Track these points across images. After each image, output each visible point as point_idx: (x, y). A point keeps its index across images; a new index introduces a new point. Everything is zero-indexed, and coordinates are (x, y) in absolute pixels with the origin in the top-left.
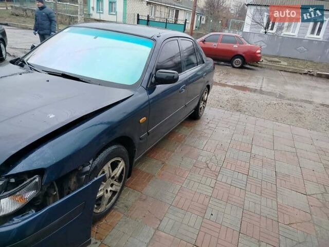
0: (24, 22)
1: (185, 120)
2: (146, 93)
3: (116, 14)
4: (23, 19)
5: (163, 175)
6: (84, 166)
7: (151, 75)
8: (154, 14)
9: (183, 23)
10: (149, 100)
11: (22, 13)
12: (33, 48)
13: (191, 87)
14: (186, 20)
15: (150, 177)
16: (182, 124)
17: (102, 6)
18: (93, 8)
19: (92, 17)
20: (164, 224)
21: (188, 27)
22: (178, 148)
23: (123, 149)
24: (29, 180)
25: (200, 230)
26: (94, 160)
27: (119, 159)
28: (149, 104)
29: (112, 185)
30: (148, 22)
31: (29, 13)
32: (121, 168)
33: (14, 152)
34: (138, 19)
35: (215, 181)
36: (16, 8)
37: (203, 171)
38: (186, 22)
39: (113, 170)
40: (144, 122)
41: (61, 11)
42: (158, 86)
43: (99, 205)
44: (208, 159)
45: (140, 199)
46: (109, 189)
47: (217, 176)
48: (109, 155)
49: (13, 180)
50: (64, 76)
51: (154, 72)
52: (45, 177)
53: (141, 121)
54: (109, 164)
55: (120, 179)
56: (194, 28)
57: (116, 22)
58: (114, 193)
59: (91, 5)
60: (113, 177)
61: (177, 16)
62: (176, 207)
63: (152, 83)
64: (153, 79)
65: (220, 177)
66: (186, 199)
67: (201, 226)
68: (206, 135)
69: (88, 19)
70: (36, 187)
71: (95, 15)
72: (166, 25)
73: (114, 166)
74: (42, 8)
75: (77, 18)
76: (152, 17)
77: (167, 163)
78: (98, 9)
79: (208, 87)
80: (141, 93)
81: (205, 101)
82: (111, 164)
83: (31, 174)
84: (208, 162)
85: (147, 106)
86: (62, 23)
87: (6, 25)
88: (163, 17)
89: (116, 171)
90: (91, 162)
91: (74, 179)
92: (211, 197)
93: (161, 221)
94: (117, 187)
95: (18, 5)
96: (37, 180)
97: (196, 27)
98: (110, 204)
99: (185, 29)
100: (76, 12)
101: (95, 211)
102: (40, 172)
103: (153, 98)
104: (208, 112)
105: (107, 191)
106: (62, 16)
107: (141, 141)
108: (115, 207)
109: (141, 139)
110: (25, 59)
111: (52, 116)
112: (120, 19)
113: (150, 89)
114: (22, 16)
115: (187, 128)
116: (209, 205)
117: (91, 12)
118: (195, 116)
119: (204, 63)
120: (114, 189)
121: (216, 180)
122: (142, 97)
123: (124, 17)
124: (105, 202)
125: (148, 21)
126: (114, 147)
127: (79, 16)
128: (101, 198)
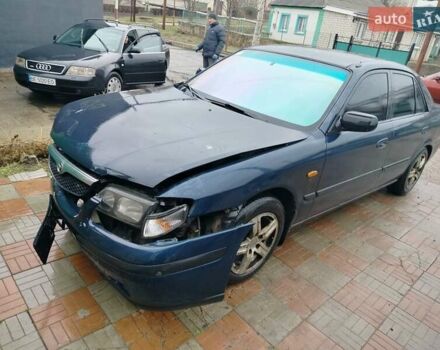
0: (189, 41)
1: (379, 191)
2: (324, 139)
3: (304, 35)
4: (188, 38)
5: (328, 257)
6: (232, 210)
7: (336, 117)
8: (362, 35)
9: (407, 49)
10: (326, 151)
11: (188, 30)
12: (199, 72)
13: (396, 144)
14: (414, 45)
15: (309, 255)
16: (373, 196)
17: (288, 22)
18: (275, 25)
19: (270, 37)
20: (316, 317)
21: (416, 56)
22: (359, 228)
23: (279, 205)
24: (177, 207)
25: (367, 342)
26: (244, 207)
27: (273, 216)
28: (326, 156)
29: (258, 246)
30: (350, 46)
31: (197, 31)
32: (273, 229)
33: (169, 175)
34: (336, 42)
35: (408, 287)
36: (184, 24)
37: (391, 269)
38: (412, 48)
39: (263, 227)
40: (314, 177)
41: (234, 29)
42: (343, 133)
43: (238, 265)
44: (405, 254)
45: (290, 277)
46: (254, 249)
47: (414, 282)
48: (262, 206)
49: (163, 204)
50: (228, 107)
51: (341, 114)
52: (193, 209)
53: (309, 174)
54: (259, 217)
55: (269, 242)
56: (427, 57)
57: (303, 45)
58: (258, 257)
59: (273, 21)
60: (261, 237)
61: (399, 39)
62: (338, 302)
63: (335, 127)
64: (339, 122)
65: (418, 285)
66: (356, 298)
67: (371, 338)
68: (411, 221)
69: (265, 40)
70: (182, 216)
71: (276, 35)
72: (378, 51)
73: (265, 222)
74: (213, 25)
75: (252, 38)
76: (357, 39)
77: (337, 243)
78: (281, 26)
79: (429, 149)
80: (317, 137)
81: (420, 170)
82: (262, 218)
83: (180, 201)
84: (403, 259)
85: (322, 157)
86: (231, 44)
87: (170, 44)
88: (376, 39)
89: (266, 229)
90: (240, 208)
91: (218, 223)
92: (397, 306)
93: (313, 312)
94: (263, 251)
95: (186, 21)
96: (185, 209)
97: (430, 56)
98: (251, 269)
99: (409, 59)
100: (252, 31)
101: (233, 269)
102: (189, 202)
103: (332, 149)
104: (422, 188)
105: (250, 251)
106: (234, 35)
107: (305, 202)
108: (256, 276)
109: (304, 199)
110: (189, 84)
111: (210, 148)
112: (309, 41)
113: (332, 135)
114: (189, 34)
115: (379, 204)
116: (391, 317)
117: (272, 30)
118: (397, 189)
119: (427, 110)
120: (259, 251)
121: (411, 286)
122: (317, 143)
123: (316, 39)
124: (246, 263)
125: (351, 44)
126: (269, 199)
127: (254, 36)
128: (242, 256)
